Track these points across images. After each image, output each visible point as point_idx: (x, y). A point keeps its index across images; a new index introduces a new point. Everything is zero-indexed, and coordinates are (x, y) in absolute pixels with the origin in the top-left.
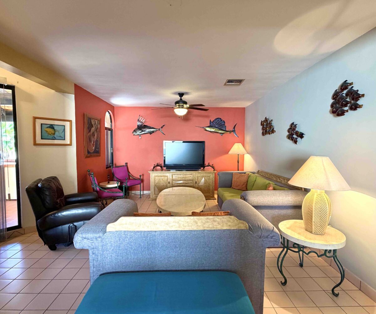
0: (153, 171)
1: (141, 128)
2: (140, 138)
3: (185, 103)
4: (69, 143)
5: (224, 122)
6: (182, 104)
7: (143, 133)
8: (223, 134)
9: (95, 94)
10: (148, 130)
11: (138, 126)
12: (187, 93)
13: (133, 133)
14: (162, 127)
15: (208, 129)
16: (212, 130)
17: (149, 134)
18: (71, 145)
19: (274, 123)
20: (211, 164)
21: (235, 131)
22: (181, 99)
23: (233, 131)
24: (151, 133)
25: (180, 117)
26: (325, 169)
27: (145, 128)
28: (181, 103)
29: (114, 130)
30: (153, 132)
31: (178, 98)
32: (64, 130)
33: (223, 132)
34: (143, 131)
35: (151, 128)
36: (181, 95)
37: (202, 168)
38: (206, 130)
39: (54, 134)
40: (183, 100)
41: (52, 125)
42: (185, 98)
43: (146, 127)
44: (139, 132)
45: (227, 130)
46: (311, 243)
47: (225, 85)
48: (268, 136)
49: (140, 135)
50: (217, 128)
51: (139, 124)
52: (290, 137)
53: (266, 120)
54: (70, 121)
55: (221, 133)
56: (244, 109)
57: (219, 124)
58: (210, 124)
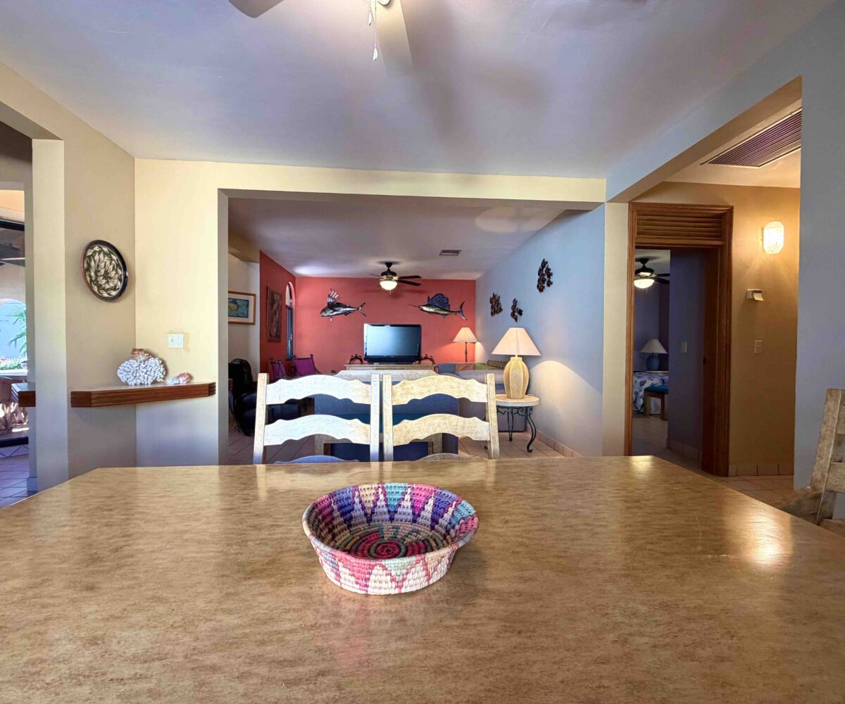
0: (350, 363)
1: (332, 306)
2: (331, 320)
3: (394, 274)
4: (252, 321)
5: (448, 300)
6: (391, 276)
7: (335, 313)
8: (446, 315)
9: (278, 263)
10: (342, 310)
11: (328, 303)
12: (396, 263)
13: (321, 313)
14: (362, 306)
15: (425, 308)
16: (431, 310)
17: (344, 315)
18: (254, 324)
19: (501, 301)
20: (429, 357)
21: (462, 311)
22: (389, 270)
23: (459, 312)
24: (346, 313)
25: (386, 292)
26: (517, 338)
27: (338, 307)
28: (389, 274)
29: (294, 308)
30: (350, 312)
31: (385, 268)
32: (248, 306)
33: (446, 313)
34: (335, 311)
35: (345, 307)
36: (389, 264)
37: (417, 362)
38: (422, 310)
39: (237, 310)
40: (392, 270)
41: (235, 300)
42: (393, 268)
43: (339, 305)
44: (329, 313)
45: (451, 310)
46: (505, 402)
47: (440, 254)
48: (496, 315)
49: (331, 316)
50: (437, 307)
51: (330, 300)
52: (513, 315)
53: (494, 296)
54: (254, 295)
55: (443, 315)
56: (474, 282)
57: (441, 302)
58: (428, 301)
